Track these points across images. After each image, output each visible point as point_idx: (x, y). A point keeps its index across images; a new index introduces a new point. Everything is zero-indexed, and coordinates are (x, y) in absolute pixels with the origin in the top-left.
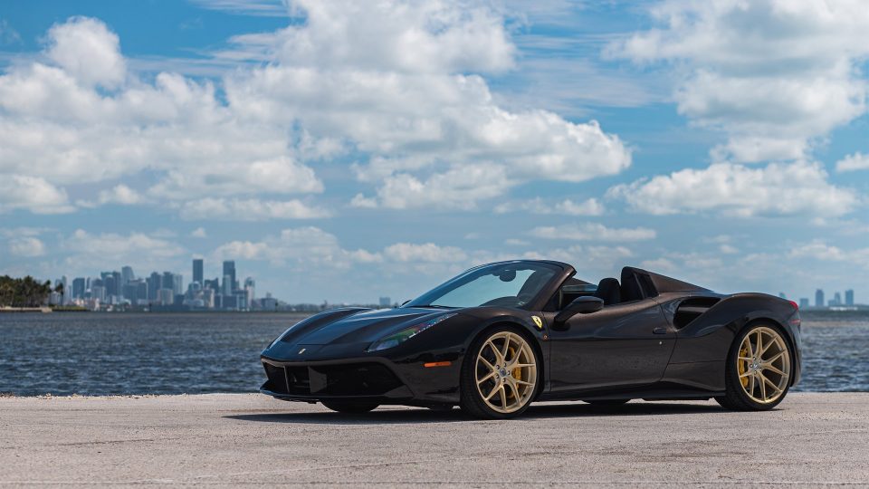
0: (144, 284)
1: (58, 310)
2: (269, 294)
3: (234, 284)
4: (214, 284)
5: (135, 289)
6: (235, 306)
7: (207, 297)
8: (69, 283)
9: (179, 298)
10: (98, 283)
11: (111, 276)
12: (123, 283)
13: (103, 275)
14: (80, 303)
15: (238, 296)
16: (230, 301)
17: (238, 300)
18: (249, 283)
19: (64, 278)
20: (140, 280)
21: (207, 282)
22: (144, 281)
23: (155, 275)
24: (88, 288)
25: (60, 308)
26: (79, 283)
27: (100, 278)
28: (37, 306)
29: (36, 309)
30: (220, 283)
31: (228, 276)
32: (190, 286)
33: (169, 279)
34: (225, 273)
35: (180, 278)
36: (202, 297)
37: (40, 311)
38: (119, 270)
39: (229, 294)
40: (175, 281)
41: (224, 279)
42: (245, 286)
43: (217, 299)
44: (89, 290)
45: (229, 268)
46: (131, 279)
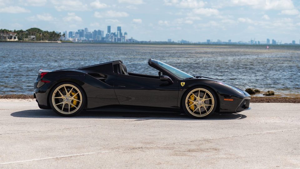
0: (92, 34)
1: (63, 42)
2: (132, 38)
3: (121, 34)
4: (114, 34)
5: (89, 35)
6: (121, 41)
7: (112, 38)
8: (68, 33)
9: (103, 38)
10: (77, 33)
11: (81, 31)
12: (85, 33)
13: (79, 30)
14: (71, 39)
15: (122, 38)
16: (119, 40)
17: (122, 39)
18: (126, 34)
19: (66, 32)
20: (90, 32)
21: (112, 33)
22: (92, 33)
23: (95, 31)
24: (74, 34)
25: (64, 41)
26: (71, 33)
27: (77, 31)
28: (56, 41)
29: (56, 42)
30: (116, 34)
31: (119, 32)
32: (106, 34)
33: (100, 32)
34: (118, 30)
35: (103, 32)
36: (110, 38)
37: (57, 42)
38: (84, 29)
39: (119, 37)
40: (101, 32)
41: (117, 33)
42: (124, 35)
43: (115, 39)
44: (74, 35)
45: (119, 29)
46: (87, 32)
